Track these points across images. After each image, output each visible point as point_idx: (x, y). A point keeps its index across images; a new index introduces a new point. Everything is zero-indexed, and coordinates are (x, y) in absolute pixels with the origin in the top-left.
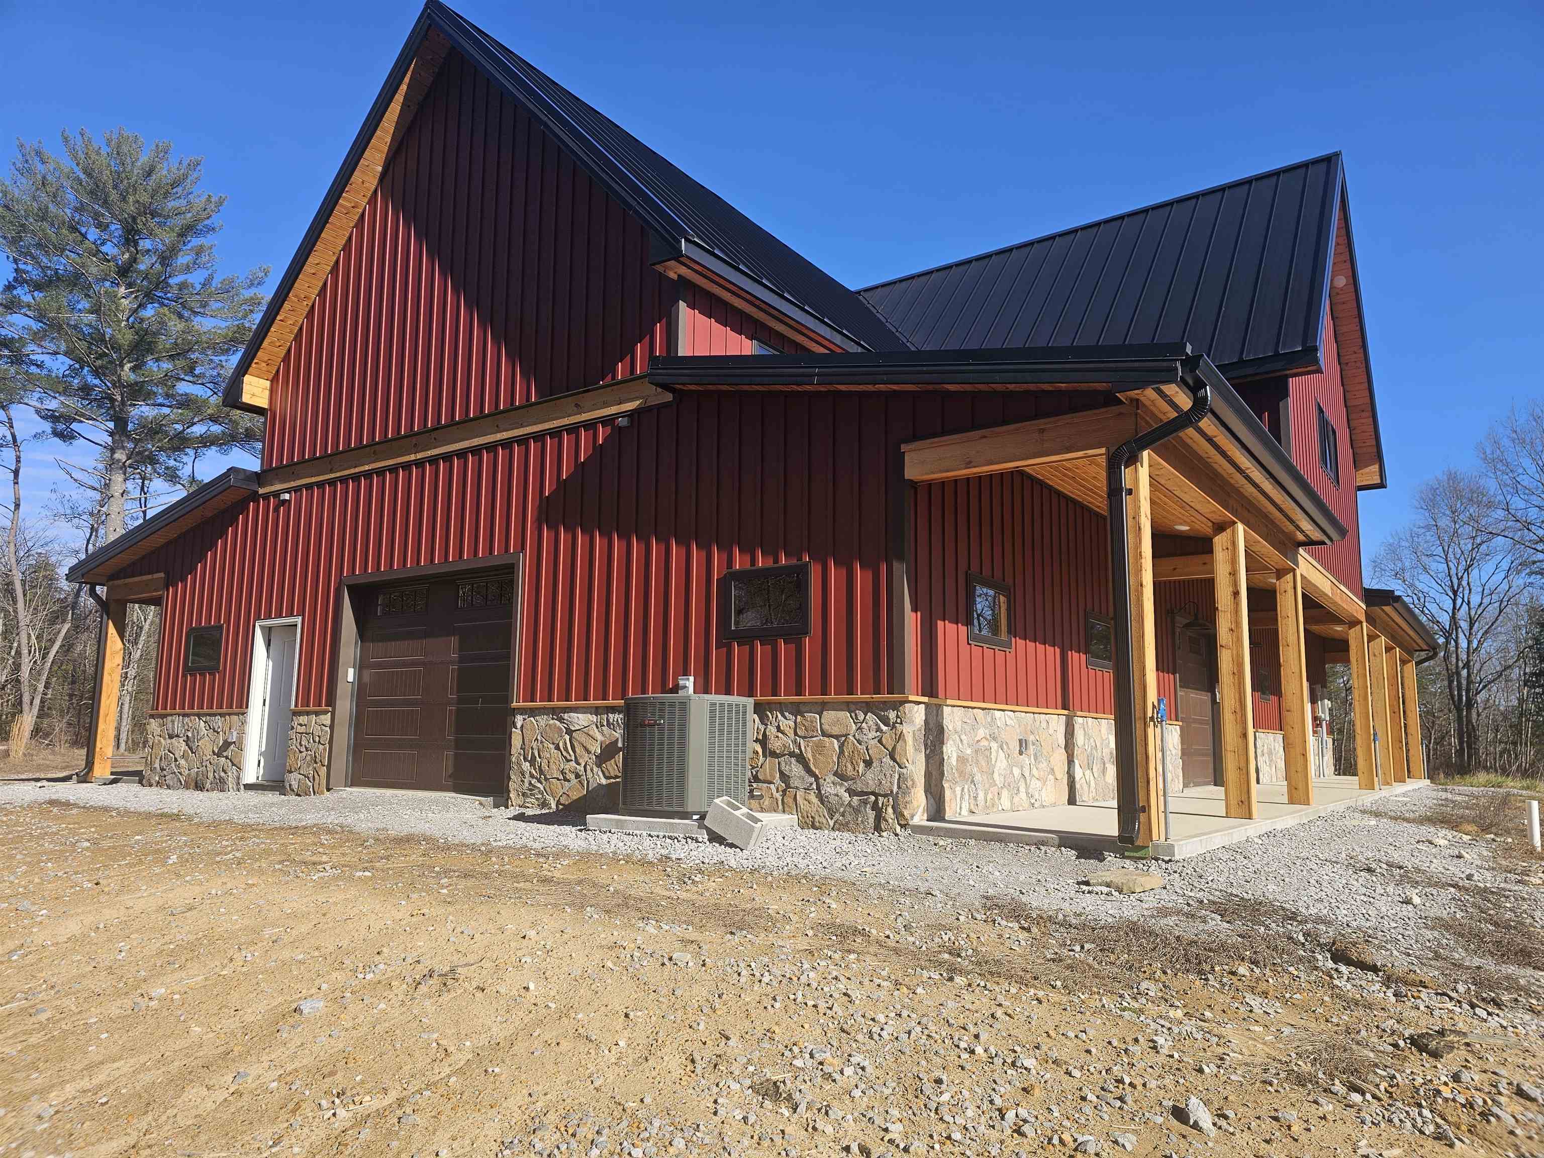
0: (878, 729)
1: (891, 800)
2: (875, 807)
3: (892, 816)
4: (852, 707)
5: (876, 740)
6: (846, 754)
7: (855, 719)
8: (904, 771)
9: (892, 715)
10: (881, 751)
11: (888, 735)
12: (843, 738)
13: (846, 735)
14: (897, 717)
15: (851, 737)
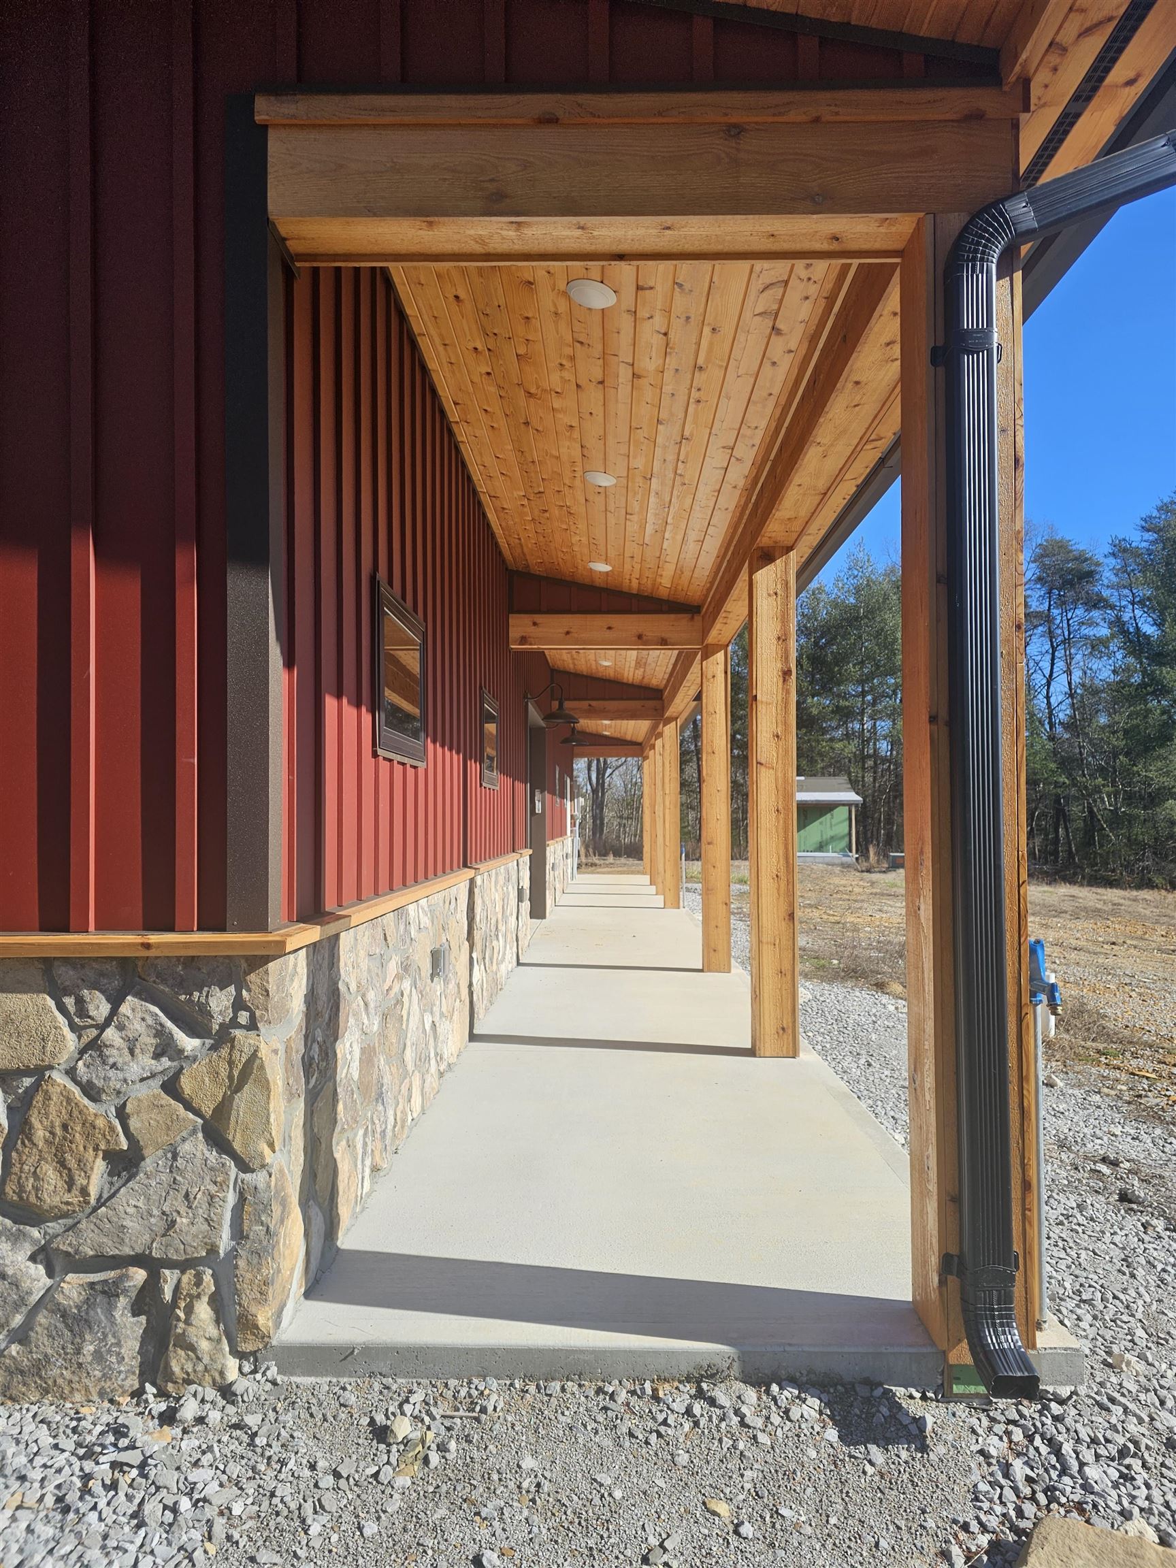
0: (165, 1048)
1: (208, 1277)
2: (148, 1300)
3: (213, 1331)
4: (66, 975)
5: (158, 1082)
6: (40, 1134)
7: (78, 1018)
8: (258, 1179)
9: (220, 1002)
10: (175, 1119)
11: (200, 1067)
12: (27, 1082)
13: (40, 1072)
14: (239, 1004)
15: (59, 1077)
